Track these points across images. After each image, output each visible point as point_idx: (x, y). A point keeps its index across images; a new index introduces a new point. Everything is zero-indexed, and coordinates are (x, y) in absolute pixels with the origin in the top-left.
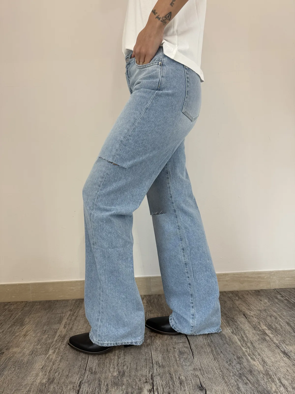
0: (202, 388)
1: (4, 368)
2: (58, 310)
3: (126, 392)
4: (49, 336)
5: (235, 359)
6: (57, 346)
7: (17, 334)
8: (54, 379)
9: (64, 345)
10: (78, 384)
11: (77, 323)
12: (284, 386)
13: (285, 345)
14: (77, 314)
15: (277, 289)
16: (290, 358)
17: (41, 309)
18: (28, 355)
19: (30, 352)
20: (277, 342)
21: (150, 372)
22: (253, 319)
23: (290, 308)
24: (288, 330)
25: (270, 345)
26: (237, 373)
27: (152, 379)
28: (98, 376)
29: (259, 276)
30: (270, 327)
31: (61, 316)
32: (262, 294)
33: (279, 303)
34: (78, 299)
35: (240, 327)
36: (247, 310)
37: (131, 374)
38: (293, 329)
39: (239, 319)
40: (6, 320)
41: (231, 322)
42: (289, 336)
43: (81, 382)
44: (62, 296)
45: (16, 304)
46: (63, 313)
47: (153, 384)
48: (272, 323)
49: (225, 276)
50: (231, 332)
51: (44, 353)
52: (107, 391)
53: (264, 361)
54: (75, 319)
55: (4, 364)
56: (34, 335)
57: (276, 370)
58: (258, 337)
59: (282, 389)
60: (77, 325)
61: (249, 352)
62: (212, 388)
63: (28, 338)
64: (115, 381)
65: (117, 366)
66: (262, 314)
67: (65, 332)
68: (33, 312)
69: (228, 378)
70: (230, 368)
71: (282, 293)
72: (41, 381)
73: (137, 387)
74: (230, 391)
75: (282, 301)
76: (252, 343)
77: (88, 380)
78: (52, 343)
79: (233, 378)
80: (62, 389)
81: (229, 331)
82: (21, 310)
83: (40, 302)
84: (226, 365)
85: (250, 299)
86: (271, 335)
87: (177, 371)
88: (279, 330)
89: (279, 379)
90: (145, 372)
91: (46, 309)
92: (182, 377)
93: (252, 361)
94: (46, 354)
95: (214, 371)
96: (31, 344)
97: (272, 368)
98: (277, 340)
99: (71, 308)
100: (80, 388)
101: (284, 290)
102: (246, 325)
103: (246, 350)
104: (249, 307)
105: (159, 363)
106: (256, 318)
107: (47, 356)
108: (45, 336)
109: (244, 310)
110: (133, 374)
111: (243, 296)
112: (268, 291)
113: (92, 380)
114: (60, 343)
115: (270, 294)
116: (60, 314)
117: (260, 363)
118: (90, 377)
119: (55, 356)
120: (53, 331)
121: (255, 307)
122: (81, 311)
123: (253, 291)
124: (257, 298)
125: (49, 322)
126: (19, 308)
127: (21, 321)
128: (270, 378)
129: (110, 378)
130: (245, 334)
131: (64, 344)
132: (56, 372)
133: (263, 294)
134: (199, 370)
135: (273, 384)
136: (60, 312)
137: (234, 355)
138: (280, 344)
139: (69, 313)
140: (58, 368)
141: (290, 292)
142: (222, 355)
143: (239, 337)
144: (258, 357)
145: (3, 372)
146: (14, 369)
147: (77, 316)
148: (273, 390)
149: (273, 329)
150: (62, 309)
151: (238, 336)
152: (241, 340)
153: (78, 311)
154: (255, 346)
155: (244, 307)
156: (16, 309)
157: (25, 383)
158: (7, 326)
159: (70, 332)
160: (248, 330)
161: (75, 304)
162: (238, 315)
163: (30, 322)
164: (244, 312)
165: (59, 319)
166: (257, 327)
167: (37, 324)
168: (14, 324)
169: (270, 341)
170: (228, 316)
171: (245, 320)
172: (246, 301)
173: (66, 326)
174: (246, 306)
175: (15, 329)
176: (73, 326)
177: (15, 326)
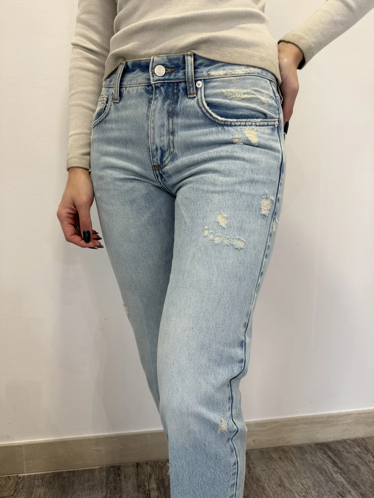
126: (6, 496)
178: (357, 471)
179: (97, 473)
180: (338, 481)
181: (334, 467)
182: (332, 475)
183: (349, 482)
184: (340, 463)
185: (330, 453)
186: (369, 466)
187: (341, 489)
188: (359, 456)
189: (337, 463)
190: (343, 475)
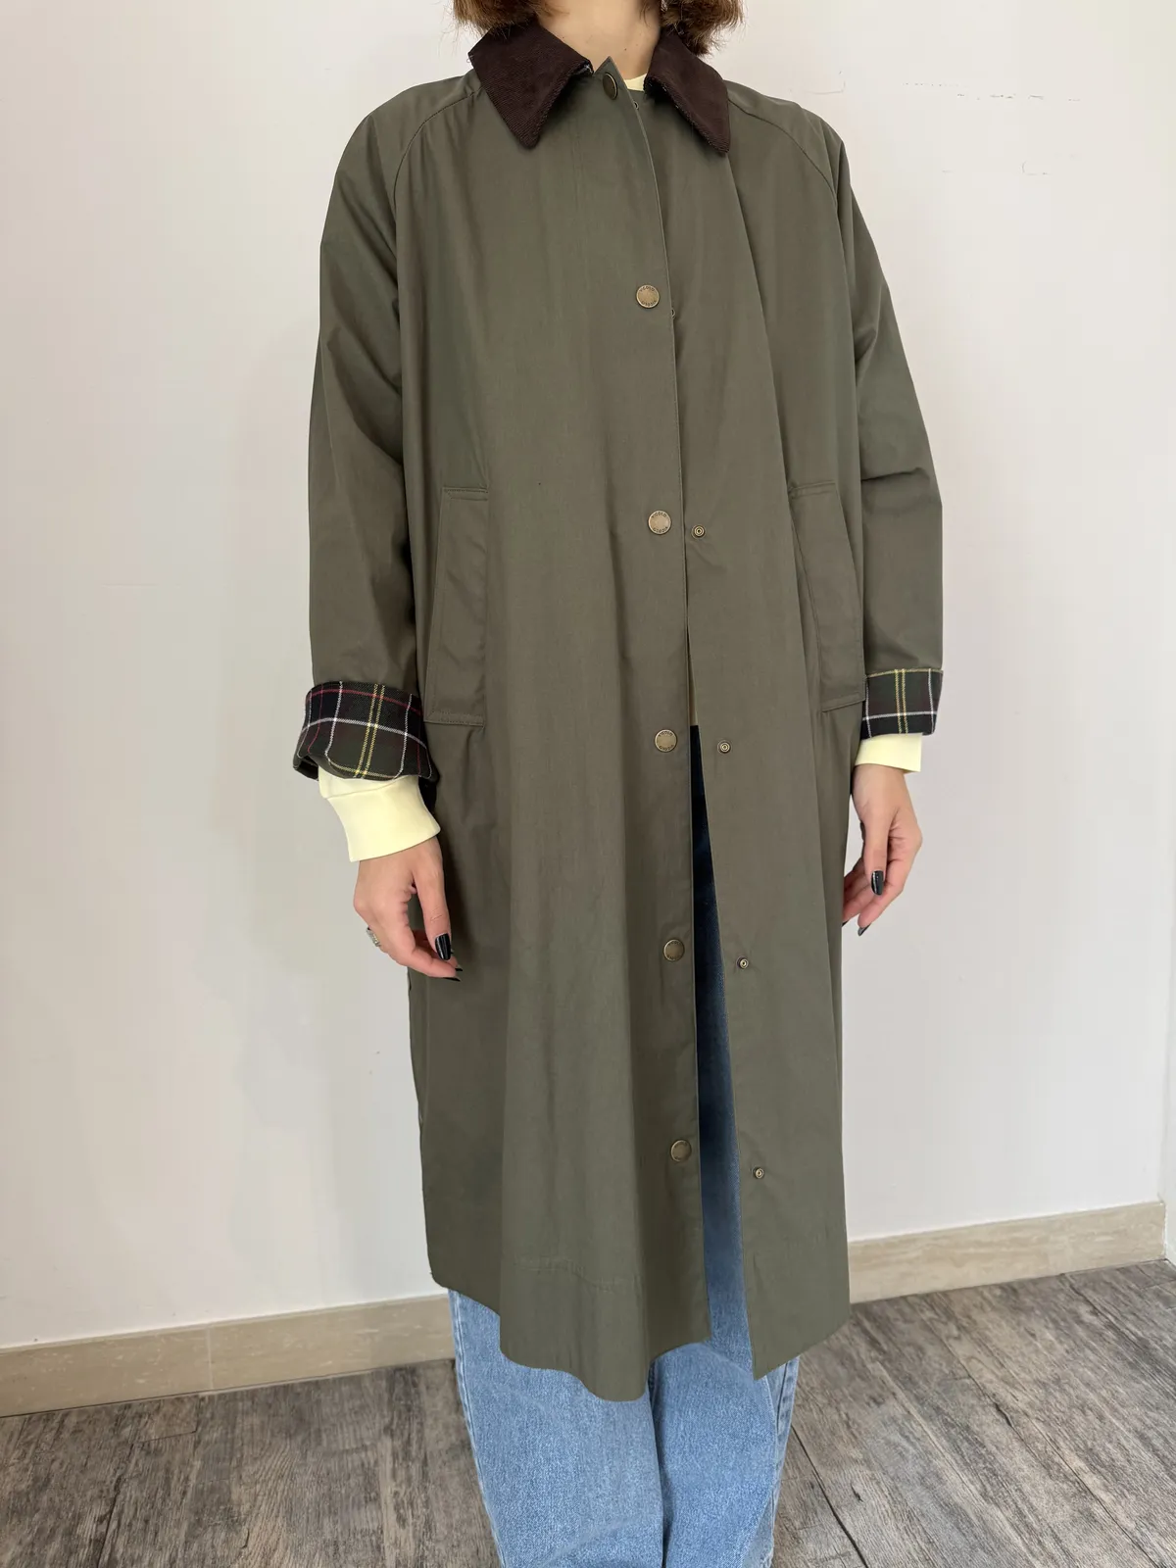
2: (340, 1436)
11: (440, 1495)
13: (1157, 1534)
14: (420, 1448)
15: (1070, 1275)
17: (269, 1433)
20: (1131, 1526)
22: (1029, 1425)
23: (1130, 1363)
24: (1149, 1469)
25: (1112, 1539)
29: (1014, 1236)
30: (1092, 1460)
31: (366, 1466)
32: (1028, 1301)
33: (1094, 1344)
34: (398, 1369)
35: (1002, 1469)
36: (1002, 1383)
38: (1162, 1459)
39: (985, 1428)
40: (159, 1500)
41: (965, 1447)
42: (1158, 1494)
44: (330, 1362)
45: (158, 1410)
46: (365, 1448)
48: (1095, 1440)
49: (907, 1246)
50: (979, 1497)
54: (425, 1475)
58: (1068, 1507)
60: (441, 1503)
66: (1053, 1401)
67: (413, 1546)
68: (245, 1447)
71: (1089, 1294)
75: (1100, 1334)
76: (1058, 1540)
81: (972, 1487)
82: (192, 1443)
83: (252, 1395)
85: (995, 1332)
86: (1102, 1495)
88: (1123, 1468)
91: (292, 1432)
98: (1129, 1516)
99: (387, 1420)
101: (1093, 1279)
102: (1018, 1458)
104: (1003, 1370)
106: (1038, 1419)
109: (991, 1387)
111: (969, 1317)
112: (1044, 1287)
115: (1056, 1305)
116: (355, 1456)
120: (364, 1541)
121: (1023, 1369)
122: (427, 1431)
123: (999, 1292)
124: (1019, 1324)
125: (330, 1499)
126: (180, 1435)
127: (221, 1504)
130: (1024, 1499)
133: (1035, 1305)
136: (354, 1446)
138: (1142, 1534)
139: (387, 1445)
141: (1113, 1287)
147: (426, 1459)
149: (1104, 1466)
150: (351, 1428)
151: (1004, 1509)
152: (1023, 1529)
153: (418, 1431)
154: (1071, 1551)
155: (985, 1371)
156: (173, 1441)
158: (176, 1531)
159: (431, 1544)
160: (1030, 1479)
161: (391, 1395)
162: (978, 1409)
163: (258, 1503)
164: (994, 1395)
165: (361, 1478)
166: (1053, 1462)
167: (290, 1512)
168: (199, 1522)
169: (1109, 1521)
170: (949, 1420)
171: (1007, 1434)
172: (988, 1345)
173: (402, 1511)
174: (993, 1368)
175: (213, 1547)
176: (432, 1512)
177: (205, 1529)
178: (918, 1356)
179: (367, 1383)
180: (874, 1377)
181: (870, 1351)
182: (864, 1366)
183: (895, 1378)
184: (886, 1343)
185: (867, 1324)
186: (945, 1345)
187: (878, 1389)
188: (927, 1326)
189: (879, 1344)
190: (887, 1364)
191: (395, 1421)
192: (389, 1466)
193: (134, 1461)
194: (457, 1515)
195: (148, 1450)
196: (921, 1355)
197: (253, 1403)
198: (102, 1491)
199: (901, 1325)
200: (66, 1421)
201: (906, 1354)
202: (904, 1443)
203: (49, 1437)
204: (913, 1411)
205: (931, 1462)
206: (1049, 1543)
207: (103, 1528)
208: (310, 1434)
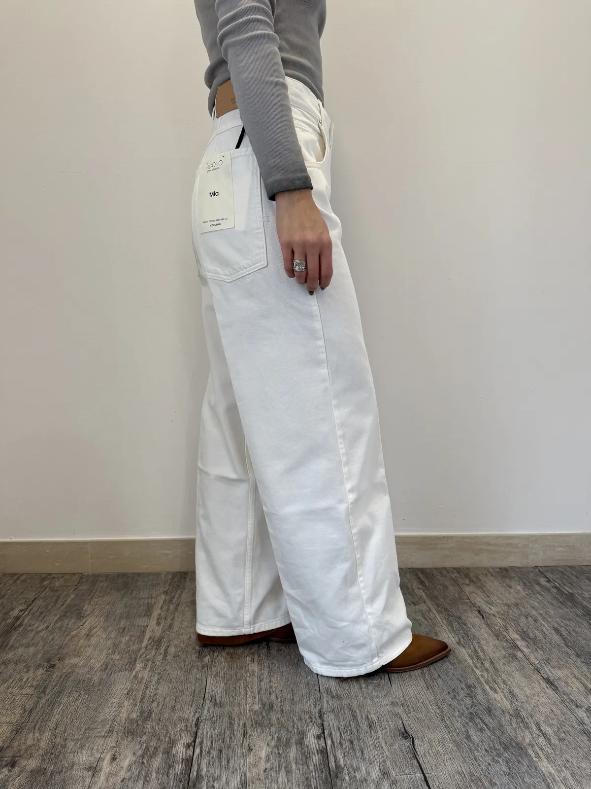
0: (407, 735)
1: (60, 693)
2: (142, 592)
3: (277, 737)
4: (133, 639)
5: (462, 689)
6: (148, 657)
7: (74, 633)
8: (150, 713)
9: (162, 656)
10: (194, 722)
11: (180, 616)
12: (544, 735)
13: (549, 667)
14: (177, 600)
15: (541, 567)
16: (558, 690)
17: (110, 589)
18: (99, 670)
19: (102, 665)
20: (536, 662)
21: (317, 706)
22: (494, 620)
23: (561, 602)
24: (555, 642)
25: (523, 666)
26: (466, 712)
27: (320, 717)
28: (226, 709)
29: (508, 542)
30: (524, 636)
31: (150, 604)
32: (513, 574)
33: (543, 593)
34: (177, 573)
35: (473, 634)
36: (485, 603)
37: (284, 709)
38: (565, 639)
39: (470, 619)
40: (50, 606)
41: (455, 624)
42: (556, 652)
43: (198, 719)
44: (146, 566)
45: (62, 577)
46: (152, 598)
47: (323, 726)
48: (529, 628)
49: (447, 541)
50: (455, 642)
51: (127, 667)
52: (245, 734)
53: (513, 694)
54: (176, 609)
55: (59, 684)
56: (104, 636)
57: (532, 709)
58: (503, 652)
59: (541, 740)
60: (180, 619)
61: (486, 677)
62: (424, 736)
63: (93, 641)
64: (258, 719)
65: (258, 694)
66: (511, 612)
67: (160, 632)
68: (96, 593)
69: (450, 719)
70: (455, 703)
71: (549, 575)
72: (128, 715)
73: (296, 731)
74: (454, 741)
75: (548, 590)
76: (492, 662)
77: (210, 715)
78: (139, 650)
79: (459, 720)
80: (167, 732)
81: (453, 639)
82: (73, 589)
83: (107, 576)
84: (448, 698)
85: (490, 584)
86: (525, 650)
87: (363, 705)
88: (540, 641)
89: (537, 725)
90: (308, 705)
91: (120, 589)
92: (373, 716)
93: (492, 693)
94: (131, 669)
95: (427, 708)
96: (101, 651)
97: (526, 705)
98: (536, 659)
99: (166, 589)
100: (198, 729)
101: (553, 569)
102: (483, 631)
103: (482, 674)
104: (488, 599)
105: (331, 692)
106: (500, 618)
107: (134, 673)
108: (124, 638)
109: (479, 604)
110: (288, 707)
111: (477, 578)
112: (524, 570)
113: (217, 716)
114: (154, 652)
115: (528, 577)
116: (146, 600)
117: (505, 696)
118: (213, 712)
119: (147, 673)
120: (138, 630)
121: (500, 599)
123: (498, 570)
124: (504, 582)
125: (128, 613)
126: (69, 586)
127: (77, 610)
128: (522, 722)
129: (248, 713)
130: (480, 646)
131: (161, 654)
132: (152, 702)
133: (515, 576)
134: (402, 704)
135: (527, 732)
136: (147, 596)
137: (461, 681)
138: (541, 666)
139: (163, 597)
140: (154, 694)
141: (563, 573)
142: (439, 680)
143: (470, 651)
144: (503, 686)
145: (59, 699)
146: (78, 694)
147: (179, 604)
148: (527, 741)
149: (530, 639)
150: (148, 591)
151: (467, 649)
152: (474, 657)
153: (180, 594)
154: (498, 668)
155: (479, 597)
156: (65, 588)
157: (101, 718)
158: (53, 617)
159: (169, 633)
160: (486, 639)
161: (172, 581)
162: (468, 611)
163: (94, 612)
164: (479, 607)
165: (146, 608)
166: (502, 634)
167: (107, 616)
168: (65, 615)
169: (524, 659)
170: (451, 614)
171: (481, 621)
172: (484, 588)
173: (160, 621)
174: (483, 597)
175: (68, 624)
176: (174, 622)
177: (67, 618)
179: (162, 576)
182: (413, 590)
183: (428, 596)
185: (421, 576)
186: (460, 587)
188: (453, 579)
191: (170, 590)
192: (161, 604)
193: (44, 593)
194: (186, 624)
195: (52, 590)
196: (445, 589)
197: (107, 578)
198: (26, 601)
199: (439, 577)
200: (21, 578)
201: (438, 588)
202: (423, 620)
203: (11, 582)
204: (433, 610)
205: (434, 628)
206: (487, 664)
207: (21, 613)
208: (128, 591)
